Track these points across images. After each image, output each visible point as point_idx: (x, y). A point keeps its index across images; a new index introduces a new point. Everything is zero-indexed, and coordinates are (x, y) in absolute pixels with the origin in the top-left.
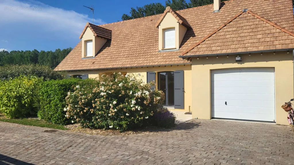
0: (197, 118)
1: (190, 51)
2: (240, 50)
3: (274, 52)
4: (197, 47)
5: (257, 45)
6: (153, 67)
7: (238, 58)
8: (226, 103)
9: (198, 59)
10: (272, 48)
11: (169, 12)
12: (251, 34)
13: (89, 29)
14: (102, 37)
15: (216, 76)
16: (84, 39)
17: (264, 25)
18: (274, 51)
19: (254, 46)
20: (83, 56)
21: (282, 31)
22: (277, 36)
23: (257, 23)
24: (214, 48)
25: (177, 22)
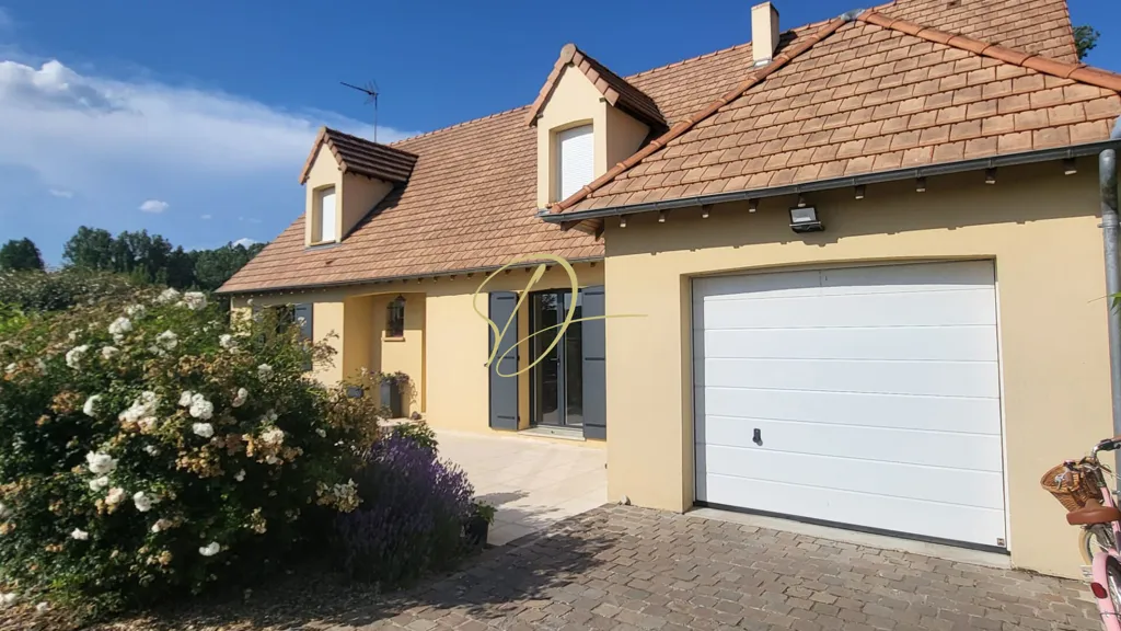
0: (624, 501)
1: (593, 191)
2: (808, 175)
3: (991, 172)
4: (624, 175)
5: (897, 142)
6: (507, 271)
7: (803, 217)
8: (757, 438)
9: (623, 225)
10: (975, 152)
11: (571, 63)
12: (870, 101)
13: (325, 148)
14: (369, 176)
15: (716, 307)
16: (312, 184)
17: (937, 58)
18: (990, 165)
19: (880, 149)
20: (308, 242)
21: (1030, 71)
22: (1002, 93)
23: (904, 52)
24: (693, 175)
25: (601, 100)
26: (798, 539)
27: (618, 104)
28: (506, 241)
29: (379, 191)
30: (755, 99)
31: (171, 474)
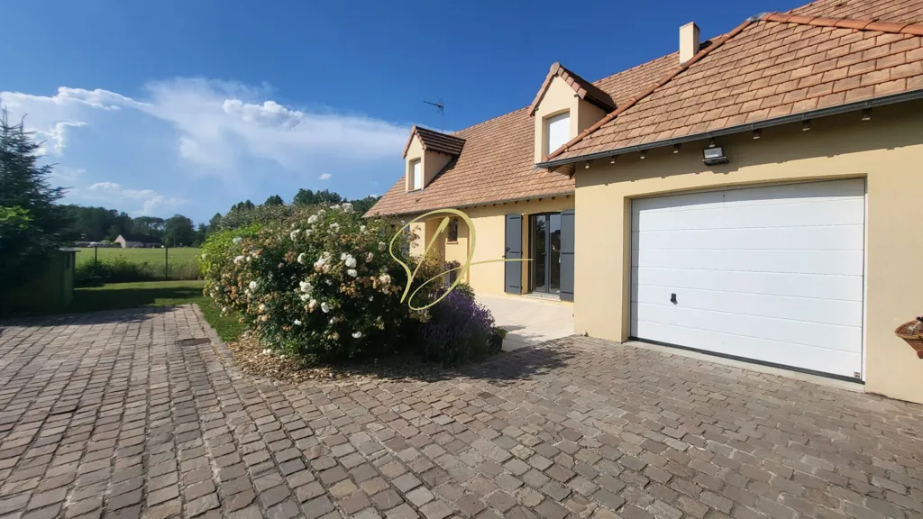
0: (584, 334)
1: (569, 147)
2: (718, 125)
3: (867, 112)
4: (589, 137)
5: (788, 98)
6: (517, 202)
7: (713, 154)
8: (674, 299)
9: (587, 167)
10: (852, 98)
11: (557, 75)
12: (768, 72)
13: (415, 137)
14: (439, 152)
15: (646, 217)
16: (409, 158)
17: (826, 37)
18: (867, 106)
19: (775, 104)
20: (407, 190)
21: (907, 36)
22: (881, 54)
24: (635, 133)
25: (575, 96)
26: (699, 363)
27: (586, 98)
28: (516, 185)
29: (445, 160)
30: (680, 82)
31: (338, 295)
